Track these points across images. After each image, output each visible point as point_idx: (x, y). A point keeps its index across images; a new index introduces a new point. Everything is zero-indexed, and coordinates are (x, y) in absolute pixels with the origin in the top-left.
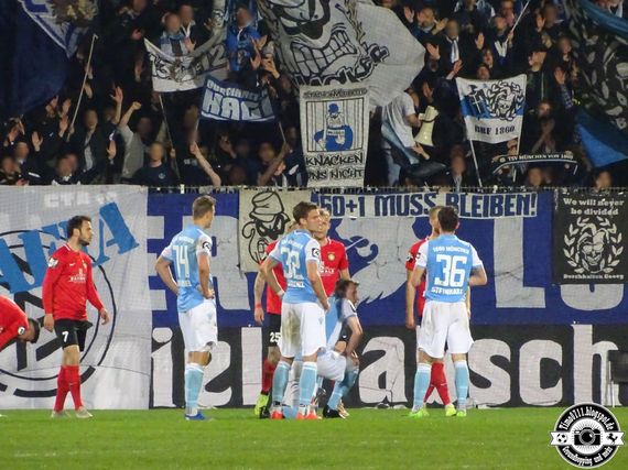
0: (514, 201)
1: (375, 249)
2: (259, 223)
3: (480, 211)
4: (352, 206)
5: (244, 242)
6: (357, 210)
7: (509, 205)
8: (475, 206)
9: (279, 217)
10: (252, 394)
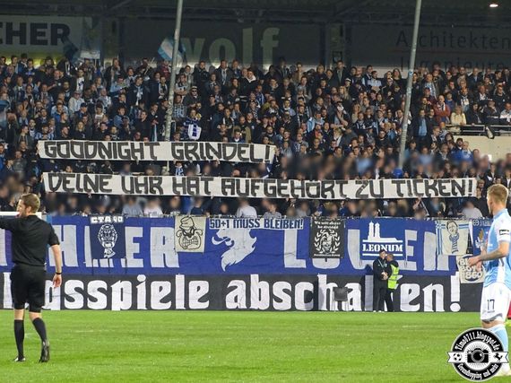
0: (293, 222)
1: (233, 242)
2: (184, 231)
3: (279, 226)
4: (224, 223)
5: (177, 239)
6: (226, 226)
7: (292, 224)
8: (277, 224)
9: (192, 228)
10: (180, 304)
